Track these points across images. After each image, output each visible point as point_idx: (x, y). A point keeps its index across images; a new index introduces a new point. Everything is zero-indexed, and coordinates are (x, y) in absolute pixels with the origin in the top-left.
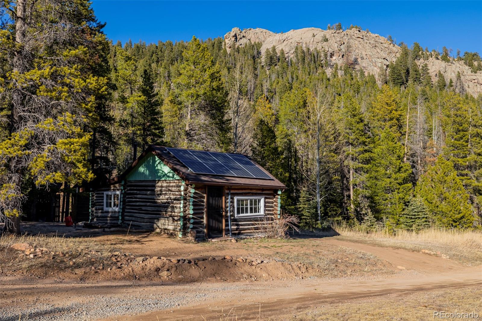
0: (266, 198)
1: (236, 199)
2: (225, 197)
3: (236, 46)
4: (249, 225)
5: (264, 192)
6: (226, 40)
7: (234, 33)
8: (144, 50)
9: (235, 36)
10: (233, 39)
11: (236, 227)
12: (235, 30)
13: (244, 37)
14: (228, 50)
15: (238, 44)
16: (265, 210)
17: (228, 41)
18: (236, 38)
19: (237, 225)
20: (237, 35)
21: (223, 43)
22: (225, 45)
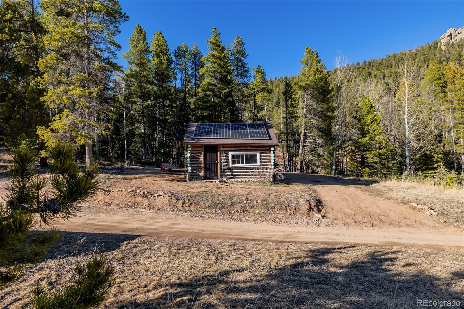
0: (261, 153)
1: (230, 154)
2: (220, 153)
3: (451, 43)
4: (244, 172)
5: (259, 149)
6: (442, 40)
7: (449, 33)
8: (374, 64)
9: (451, 35)
10: (448, 38)
11: (230, 173)
12: (451, 30)
13: (459, 34)
14: (443, 48)
15: (453, 40)
16: (261, 162)
17: (444, 40)
18: (451, 37)
19: (231, 172)
20: (452, 34)
21: (439, 44)
22: (441, 44)
